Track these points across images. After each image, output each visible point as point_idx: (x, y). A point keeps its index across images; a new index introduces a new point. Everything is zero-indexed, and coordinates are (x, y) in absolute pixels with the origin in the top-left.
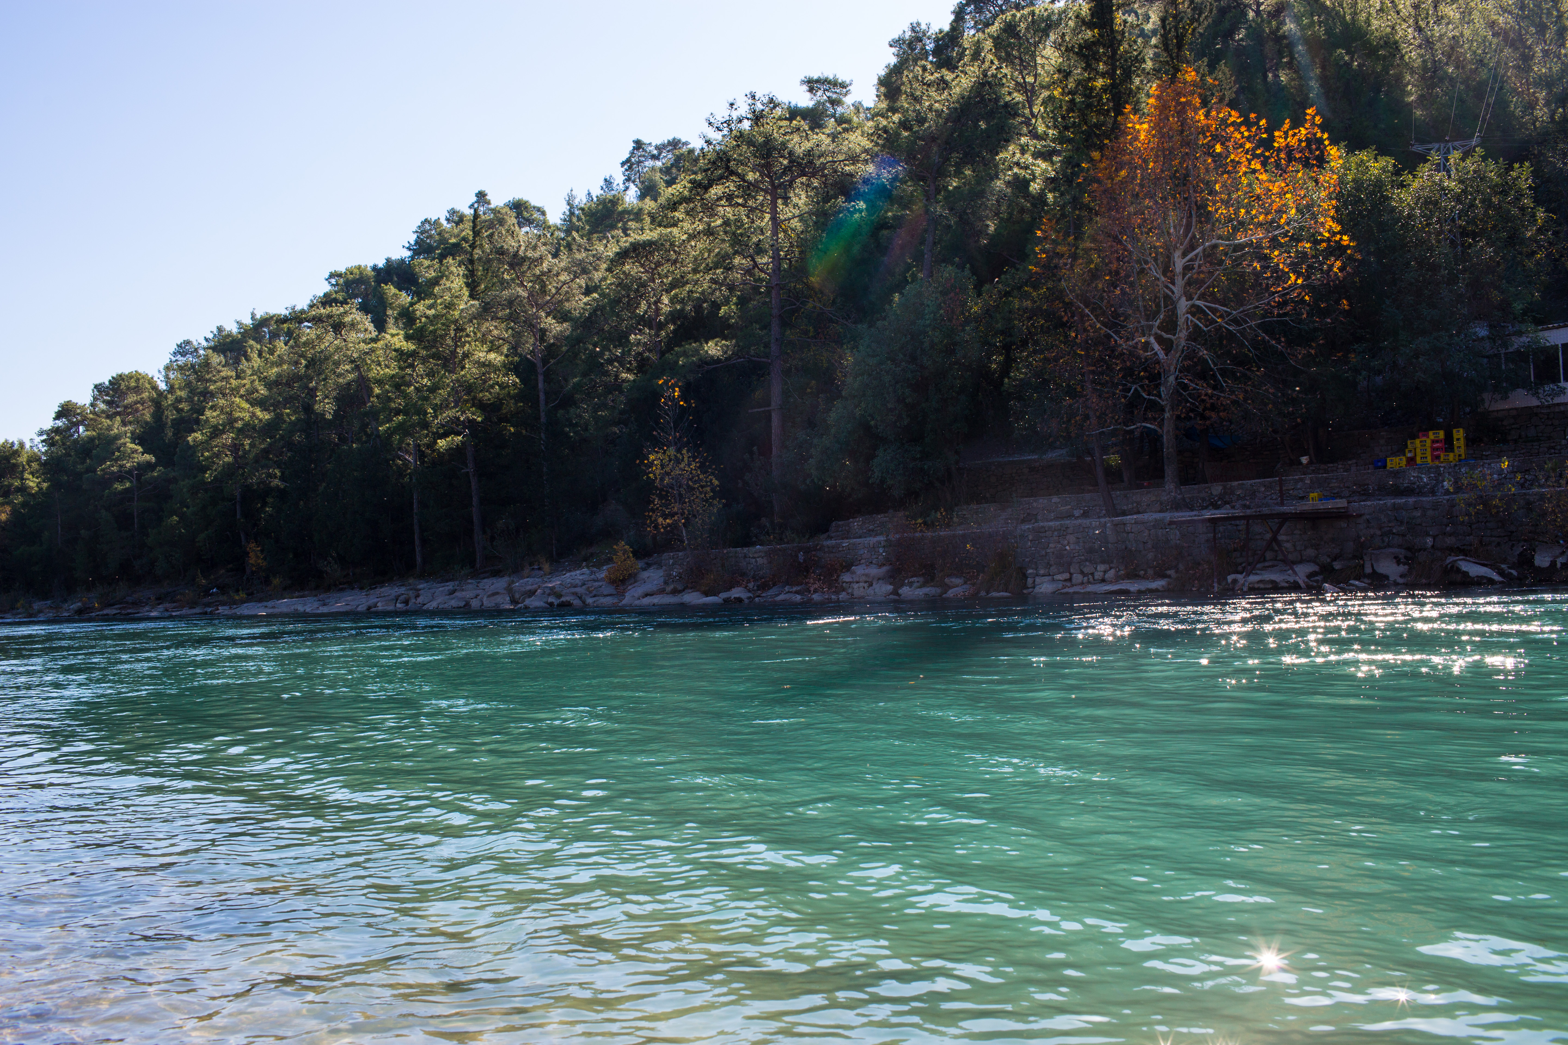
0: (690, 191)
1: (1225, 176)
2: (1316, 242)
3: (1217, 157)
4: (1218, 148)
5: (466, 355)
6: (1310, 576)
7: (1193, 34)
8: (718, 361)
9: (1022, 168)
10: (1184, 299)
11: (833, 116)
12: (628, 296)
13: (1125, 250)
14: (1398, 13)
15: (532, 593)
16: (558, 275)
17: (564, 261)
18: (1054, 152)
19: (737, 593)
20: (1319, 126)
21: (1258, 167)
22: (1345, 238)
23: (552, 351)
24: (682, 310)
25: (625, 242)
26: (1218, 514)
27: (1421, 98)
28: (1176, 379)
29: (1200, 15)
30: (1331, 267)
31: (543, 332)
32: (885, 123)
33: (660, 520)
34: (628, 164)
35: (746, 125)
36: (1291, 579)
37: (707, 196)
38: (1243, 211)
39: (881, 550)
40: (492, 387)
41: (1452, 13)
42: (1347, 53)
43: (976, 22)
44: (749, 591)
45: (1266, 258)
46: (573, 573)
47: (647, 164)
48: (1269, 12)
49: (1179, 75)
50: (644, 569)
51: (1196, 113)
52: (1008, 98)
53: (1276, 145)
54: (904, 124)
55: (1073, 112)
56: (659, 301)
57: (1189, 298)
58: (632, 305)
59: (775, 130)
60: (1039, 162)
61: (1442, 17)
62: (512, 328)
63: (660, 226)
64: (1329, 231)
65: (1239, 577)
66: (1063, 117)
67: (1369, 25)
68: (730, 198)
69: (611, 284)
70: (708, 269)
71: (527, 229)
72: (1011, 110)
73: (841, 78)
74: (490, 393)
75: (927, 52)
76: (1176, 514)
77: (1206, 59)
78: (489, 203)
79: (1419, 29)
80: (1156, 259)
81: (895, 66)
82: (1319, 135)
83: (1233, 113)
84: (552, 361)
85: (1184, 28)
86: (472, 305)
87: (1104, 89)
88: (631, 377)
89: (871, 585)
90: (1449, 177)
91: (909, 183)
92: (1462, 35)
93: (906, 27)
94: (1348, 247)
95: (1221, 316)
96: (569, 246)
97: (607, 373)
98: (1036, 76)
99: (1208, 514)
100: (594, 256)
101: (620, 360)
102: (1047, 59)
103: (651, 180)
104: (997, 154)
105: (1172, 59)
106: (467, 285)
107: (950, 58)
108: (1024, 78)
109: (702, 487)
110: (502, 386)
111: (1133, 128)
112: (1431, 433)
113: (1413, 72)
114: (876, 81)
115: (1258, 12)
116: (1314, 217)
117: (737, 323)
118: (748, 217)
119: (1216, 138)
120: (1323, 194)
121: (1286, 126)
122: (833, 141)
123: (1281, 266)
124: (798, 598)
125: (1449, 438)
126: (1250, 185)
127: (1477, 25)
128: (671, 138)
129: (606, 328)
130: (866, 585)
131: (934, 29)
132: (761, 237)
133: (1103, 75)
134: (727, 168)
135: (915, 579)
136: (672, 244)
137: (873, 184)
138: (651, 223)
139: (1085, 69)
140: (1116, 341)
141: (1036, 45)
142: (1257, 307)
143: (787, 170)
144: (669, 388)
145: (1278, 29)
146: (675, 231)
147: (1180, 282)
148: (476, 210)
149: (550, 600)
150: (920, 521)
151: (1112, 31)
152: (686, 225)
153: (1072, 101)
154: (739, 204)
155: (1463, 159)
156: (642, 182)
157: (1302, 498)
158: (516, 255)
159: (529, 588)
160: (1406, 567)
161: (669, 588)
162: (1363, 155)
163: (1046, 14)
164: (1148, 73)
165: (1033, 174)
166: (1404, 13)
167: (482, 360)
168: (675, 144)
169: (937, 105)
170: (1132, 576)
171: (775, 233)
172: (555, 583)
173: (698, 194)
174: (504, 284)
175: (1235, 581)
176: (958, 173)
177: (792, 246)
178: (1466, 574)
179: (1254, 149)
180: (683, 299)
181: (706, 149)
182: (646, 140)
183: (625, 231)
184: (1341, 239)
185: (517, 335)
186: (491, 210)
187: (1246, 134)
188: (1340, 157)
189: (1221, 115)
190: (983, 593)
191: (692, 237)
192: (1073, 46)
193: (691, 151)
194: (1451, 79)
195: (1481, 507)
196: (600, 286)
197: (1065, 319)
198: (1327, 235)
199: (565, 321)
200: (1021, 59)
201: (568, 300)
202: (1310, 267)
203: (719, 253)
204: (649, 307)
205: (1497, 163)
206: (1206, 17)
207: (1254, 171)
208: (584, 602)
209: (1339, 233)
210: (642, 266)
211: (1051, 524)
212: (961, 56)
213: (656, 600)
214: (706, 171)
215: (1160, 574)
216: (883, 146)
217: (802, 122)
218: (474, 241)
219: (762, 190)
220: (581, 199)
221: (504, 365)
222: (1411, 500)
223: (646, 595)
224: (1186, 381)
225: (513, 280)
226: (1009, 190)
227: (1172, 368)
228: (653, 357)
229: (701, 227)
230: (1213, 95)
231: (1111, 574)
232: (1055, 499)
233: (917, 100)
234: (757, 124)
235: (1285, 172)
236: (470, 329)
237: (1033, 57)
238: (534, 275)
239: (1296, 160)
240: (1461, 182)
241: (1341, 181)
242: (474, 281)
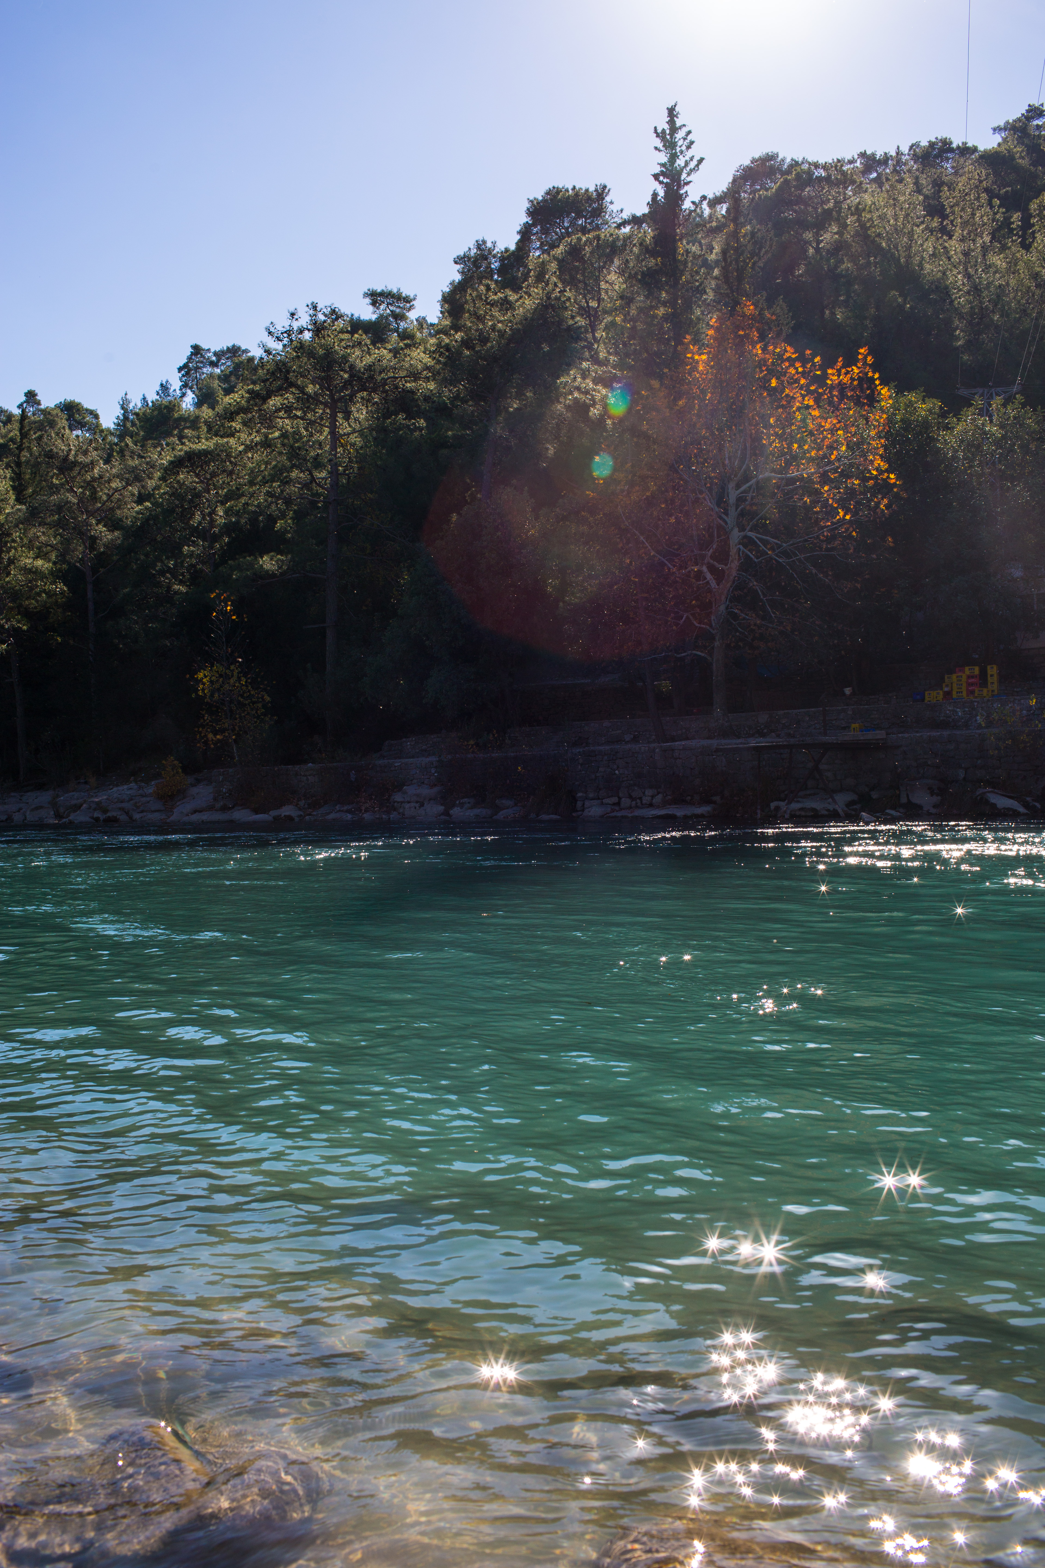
0: (248, 401)
1: (780, 410)
2: (864, 480)
3: (773, 391)
4: (774, 383)
5: (11, 561)
6: (849, 804)
7: (753, 268)
8: (273, 575)
9: (582, 393)
10: (736, 530)
11: (396, 330)
12: (182, 506)
13: (681, 479)
14: (949, 259)
15: (77, 808)
16: (109, 481)
17: (116, 468)
18: (614, 378)
19: (287, 811)
20: (870, 366)
21: (811, 403)
22: (892, 476)
23: (101, 559)
24: (237, 522)
25: (181, 450)
26: (763, 742)
27: (969, 342)
28: (727, 608)
29: (760, 249)
30: (878, 504)
31: (94, 539)
32: (447, 341)
33: (210, 736)
34: (185, 369)
35: (307, 336)
36: (831, 808)
37: (265, 407)
38: (796, 446)
39: (433, 771)
40: (39, 594)
41: (999, 262)
42: (900, 295)
43: (542, 244)
44: (300, 809)
45: (818, 493)
46: (120, 788)
47: (205, 370)
48: (828, 250)
49: (738, 308)
50: (193, 785)
51: (754, 347)
52: (571, 322)
53: (829, 382)
54: (466, 343)
55: (634, 339)
56: (213, 512)
57: (742, 529)
58: (186, 515)
59: (338, 344)
60: (599, 387)
61: (990, 266)
62: (60, 534)
63: (216, 435)
64: (877, 469)
65: (782, 804)
66: (624, 344)
67: (922, 269)
68: (288, 409)
69: (164, 493)
70: (265, 482)
71: (79, 432)
72: (574, 334)
73: (405, 292)
74: (37, 601)
75: (492, 270)
76: (723, 741)
77: (764, 293)
78: (39, 403)
79: (969, 276)
80: (710, 490)
81: (459, 283)
82: (870, 374)
83: (788, 348)
84: (102, 570)
85: (744, 261)
86: (19, 510)
87: (666, 318)
88: (183, 589)
89: (422, 805)
90: (991, 421)
91: (470, 403)
92: (1008, 284)
93: (472, 244)
94: (895, 485)
95: (772, 549)
96: (121, 452)
97: (159, 585)
98: (599, 300)
99: (753, 743)
100: (147, 463)
101: (174, 573)
102: (611, 284)
103: (208, 387)
104: (558, 378)
105: (732, 292)
106: (14, 488)
107: (515, 278)
108: (587, 303)
109: (254, 703)
110: (49, 594)
111: (692, 358)
112: (967, 669)
113: (961, 317)
114: (440, 298)
115: (817, 249)
116: (864, 455)
117: (293, 538)
118: (307, 430)
119: (772, 373)
120: (873, 433)
121: (840, 364)
122: (395, 357)
123: (830, 501)
124: (349, 816)
125: (983, 675)
126: (803, 420)
127: (1022, 276)
128: (230, 345)
129: (159, 538)
130: (417, 805)
131: (500, 247)
132: (320, 452)
133: (664, 304)
134: (286, 379)
135: (466, 800)
136: (229, 455)
137: (434, 402)
138: (208, 432)
139: (647, 297)
140: (669, 569)
141: (600, 269)
142: (806, 541)
143: (347, 384)
144: (221, 601)
145: (836, 267)
146: (232, 441)
147: (733, 512)
148: (23, 411)
149: (96, 815)
150: (472, 742)
151: (675, 260)
152: (243, 436)
153: (633, 328)
154: (298, 417)
155: (1004, 405)
156: (200, 389)
157: (844, 728)
158: (66, 459)
159: (74, 802)
160: (939, 798)
161: (219, 805)
162: (912, 397)
163: (611, 239)
164: (709, 305)
165: (593, 399)
166: (955, 259)
167: (29, 566)
168: (234, 351)
169: (500, 325)
170: (679, 800)
171: (334, 448)
172: (101, 797)
173: (256, 405)
174: (54, 489)
175: (777, 808)
176: (520, 395)
177: (350, 461)
178: (994, 806)
179: (808, 386)
180: (239, 511)
181: (266, 359)
182: (205, 346)
183: (181, 437)
184: (888, 477)
185: (66, 542)
186: (41, 410)
187: (800, 369)
188: (890, 397)
189: (778, 350)
190: (533, 816)
191: (249, 448)
192: (636, 274)
193: (252, 359)
194: (997, 327)
195: (1009, 742)
196: (153, 494)
197: (620, 546)
198: (875, 473)
199: (117, 529)
200: (585, 284)
201: (119, 508)
202: (858, 503)
203: (276, 466)
204: (204, 518)
205: (1035, 410)
206: (766, 252)
207: (808, 407)
208: (131, 818)
209: (887, 471)
210: (197, 475)
211: (601, 748)
212: (526, 277)
213: (205, 817)
214: (264, 381)
215: (706, 800)
216: (445, 364)
217: (364, 337)
218: (22, 443)
219: (322, 403)
220: (136, 403)
221: (51, 572)
222: (946, 733)
223: (195, 812)
224: (736, 611)
225: (62, 485)
226: (569, 415)
227: (723, 598)
228: (207, 569)
229: (258, 439)
230: (770, 329)
231: (658, 799)
232: (606, 723)
233: (480, 319)
234: (317, 335)
235: (837, 409)
236: (16, 535)
237: (597, 281)
238: (85, 481)
239: (848, 398)
240: (1002, 426)
241: (890, 421)
242: (20, 485)
